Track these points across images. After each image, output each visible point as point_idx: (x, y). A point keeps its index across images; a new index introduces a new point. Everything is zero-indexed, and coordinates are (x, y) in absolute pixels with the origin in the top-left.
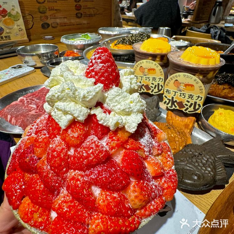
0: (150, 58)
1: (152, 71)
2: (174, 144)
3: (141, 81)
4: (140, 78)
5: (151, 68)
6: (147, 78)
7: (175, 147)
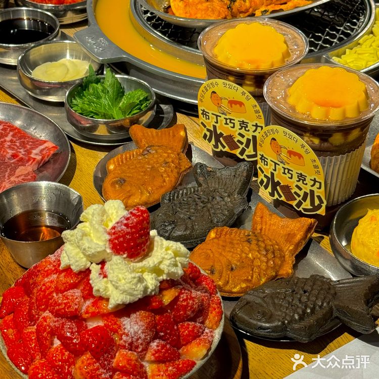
0: (232, 78)
1: (238, 105)
2: (248, 272)
3: (215, 124)
4: (213, 118)
5: (235, 99)
6: (228, 121)
7: (250, 278)
